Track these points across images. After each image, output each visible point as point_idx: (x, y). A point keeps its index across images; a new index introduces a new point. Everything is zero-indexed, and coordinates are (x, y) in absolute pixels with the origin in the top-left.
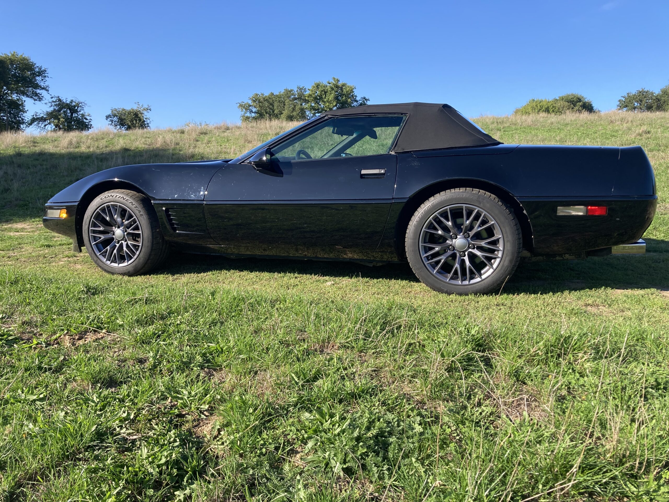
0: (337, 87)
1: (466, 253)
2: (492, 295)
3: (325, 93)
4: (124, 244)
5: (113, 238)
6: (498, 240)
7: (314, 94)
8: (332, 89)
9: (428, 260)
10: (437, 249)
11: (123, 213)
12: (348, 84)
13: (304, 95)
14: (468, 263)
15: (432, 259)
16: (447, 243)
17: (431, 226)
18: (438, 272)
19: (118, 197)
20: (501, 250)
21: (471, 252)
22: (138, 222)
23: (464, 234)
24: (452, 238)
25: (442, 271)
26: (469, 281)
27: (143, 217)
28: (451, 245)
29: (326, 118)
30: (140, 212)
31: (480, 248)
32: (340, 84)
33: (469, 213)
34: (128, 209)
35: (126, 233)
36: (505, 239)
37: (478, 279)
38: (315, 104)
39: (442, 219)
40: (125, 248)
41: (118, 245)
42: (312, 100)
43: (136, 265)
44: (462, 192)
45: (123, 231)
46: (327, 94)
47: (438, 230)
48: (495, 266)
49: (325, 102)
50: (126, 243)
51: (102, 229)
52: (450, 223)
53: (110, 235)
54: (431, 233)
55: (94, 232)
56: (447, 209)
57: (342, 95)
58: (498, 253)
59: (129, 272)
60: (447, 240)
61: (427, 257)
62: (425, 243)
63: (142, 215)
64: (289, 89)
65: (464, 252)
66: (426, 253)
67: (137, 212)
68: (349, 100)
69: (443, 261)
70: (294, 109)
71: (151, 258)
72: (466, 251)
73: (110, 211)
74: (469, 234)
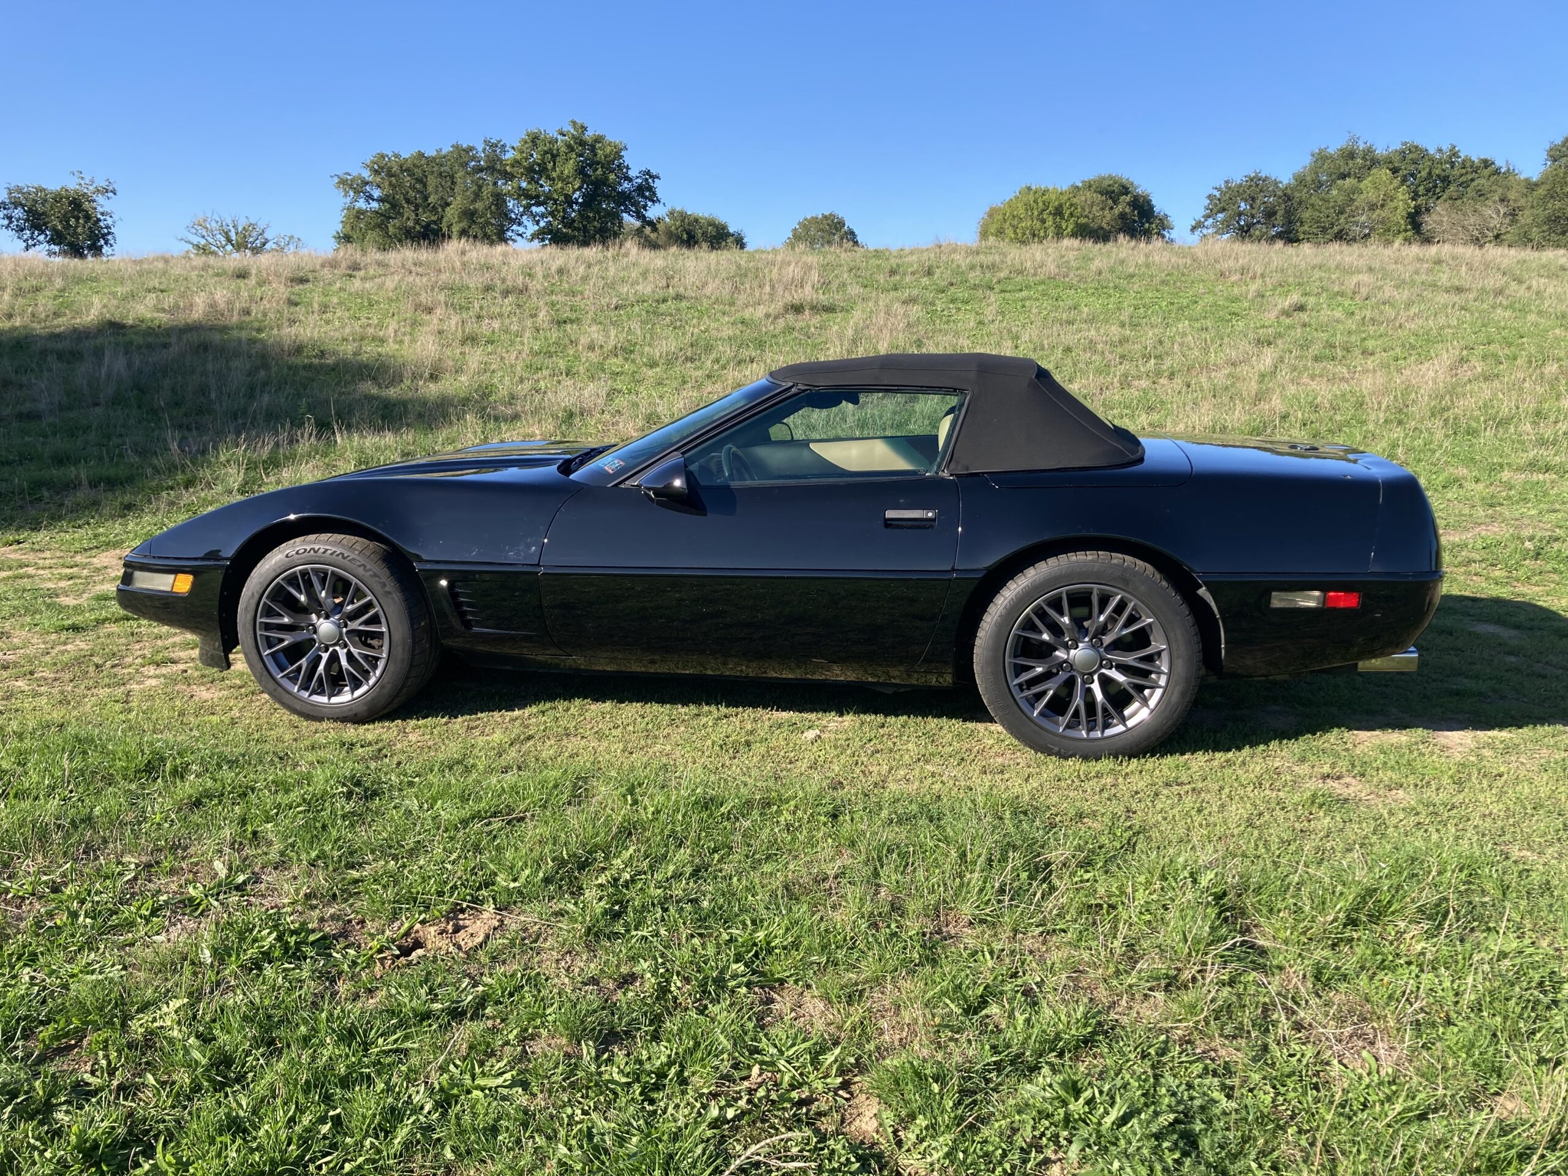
0: (582, 143)
1: (1096, 677)
2: (1144, 757)
3: (554, 157)
4: (342, 653)
5: (314, 640)
6: (1159, 654)
7: (526, 159)
8: (571, 148)
9: (1022, 690)
10: (1039, 670)
11: (341, 586)
12: (610, 137)
13: (501, 161)
14: (1099, 696)
15: (1028, 689)
16: (1057, 657)
17: (1028, 625)
18: (1041, 714)
19: (329, 552)
20: (1163, 673)
21: (1103, 674)
22: (377, 608)
23: (1091, 640)
24: (1067, 648)
25: (1048, 712)
26: (1103, 732)
27: (393, 599)
28: (1065, 661)
29: (794, 390)
30: (384, 585)
31: (1122, 668)
32: (589, 135)
33: (1104, 601)
34: (354, 580)
35: (344, 630)
36: (1175, 654)
37: (1120, 728)
38: (529, 183)
39: (1052, 613)
40: (344, 662)
41: (325, 656)
42: (522, 174)
43: (373, 700)
44: (1092, 561)
45: (339, 626)
46: (558, 159)
47: (1041, 633)
48: (1152, 703)
49: (553, 179)
50: (345, 650)
51: (286, 620)
52: (1066, 620)
53: (302, 636)
54: (1025, 638)
55: (268, 627)
56: (1061, 593)
57: (594, 164)
58: (1159, 678)
59: (356, 715)
60: (1056, 649)
61: (1020, 685)
62: (1015, 656)
63: (390, 593)
64: (465, 146)
65: (1091, 674)
66: (1017, 676)
67: (377, 588)
68: (612, 177)
69: (1051, 692)
70: (477, 196)
71: (409, 683)
72: (1095, 672)
73: (309, 584)
74: (1101, 640)
